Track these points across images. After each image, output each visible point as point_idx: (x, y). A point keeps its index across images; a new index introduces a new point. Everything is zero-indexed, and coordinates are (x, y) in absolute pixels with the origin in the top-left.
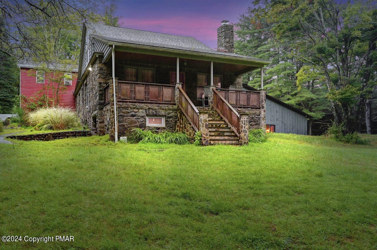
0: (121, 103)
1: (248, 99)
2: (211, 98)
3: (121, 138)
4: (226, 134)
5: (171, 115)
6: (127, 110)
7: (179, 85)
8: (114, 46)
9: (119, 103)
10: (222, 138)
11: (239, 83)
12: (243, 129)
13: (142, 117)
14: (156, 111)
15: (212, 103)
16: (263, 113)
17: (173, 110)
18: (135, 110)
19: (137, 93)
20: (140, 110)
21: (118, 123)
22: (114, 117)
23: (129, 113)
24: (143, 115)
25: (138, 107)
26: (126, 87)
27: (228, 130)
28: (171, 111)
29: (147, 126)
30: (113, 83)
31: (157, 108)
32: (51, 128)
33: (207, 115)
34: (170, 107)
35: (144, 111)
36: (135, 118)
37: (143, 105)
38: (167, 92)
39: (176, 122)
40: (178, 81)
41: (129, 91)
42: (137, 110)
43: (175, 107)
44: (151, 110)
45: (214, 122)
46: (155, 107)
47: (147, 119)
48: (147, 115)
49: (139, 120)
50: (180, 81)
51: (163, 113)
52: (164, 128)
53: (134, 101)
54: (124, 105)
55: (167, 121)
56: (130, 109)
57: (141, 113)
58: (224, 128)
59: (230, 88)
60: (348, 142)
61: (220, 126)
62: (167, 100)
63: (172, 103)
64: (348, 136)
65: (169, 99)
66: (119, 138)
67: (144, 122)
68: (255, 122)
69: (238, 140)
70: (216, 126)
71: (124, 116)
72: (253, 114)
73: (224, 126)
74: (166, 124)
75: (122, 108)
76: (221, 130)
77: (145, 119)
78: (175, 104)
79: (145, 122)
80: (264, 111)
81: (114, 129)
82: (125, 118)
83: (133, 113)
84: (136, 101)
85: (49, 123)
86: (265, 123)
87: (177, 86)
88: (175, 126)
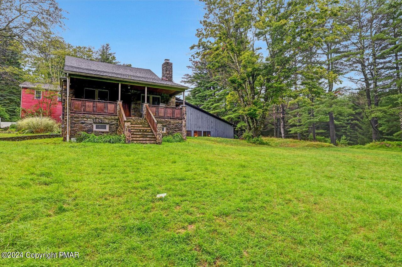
0: (73, 114)
1: (173, 113)
2: (145, 112)
3: (72, 139)
4: (148, 136)
5: (113, 123)
6: (78, 119)
7: (120, 103)
8: (68, 74)
9: (72, 114)
10: (145, 139)
11: (173, 102)
12: (158, 133)
13: (90, 124)
14: (101, 120)
15: (145, 115)
16: (184, 122)
17: (115, 119)
18: (84, 119)
19: (87, 107)
20: (89, 119)
21: (71, 128)
22: (67, 124)
23: (79, 121)
24: (91, 122)
25: (87, 117)
26: (78, 103)
27: (151, 134)
28: (113, 120)
29: (94, 130)
30: (67, 100)
31: (103, 118)
32: (32, 132)
33: (130, 123)
34: (113, 117)
35: (92, 120)
36: (84, 124)
37: (91, 115)
38: (111, 107)
39: (117, 128)
40: (120, 99)
41: (80, 106)
42: (86, 119)
43: (117, 117)
44: (97, 119)
45: (142, 128)
46: (101, 117)
47: (95, 126)
48: (94, 123)
49: (88, 126)
50: (121, 100)
51: (107, 121)
52: (107, 132)
53: (84, 112)
54: (76, 115)
55: (110, 127)
56: (80, 118)
57: (89, 121)
58: (150, 132)
59: (160, 105)
60: (254, 143)
61: (146, 131)
62: (111, 112)
63: (114, 114)
64: (255, 139)
65: (113, 112)
66: (70, 139)
67: (91, 128)
68: (178, 128)
69: (155, 140)
70: (143, 131)
71: (75, 123)
72: (177, 123)
73: (150, 131)
74: (109, 129)
75: (74, 117)
76: (146, 133)
77: (93, 126)
78: (117, 115)
79: (93, 127)
80: (185, 121)
81: (67, 132)
82: (76, 125)
83: (83, 121)
84: (85, 113)
85: (31, 128)
86: (186, 129)
87: (118, 102)
88: (117, 130)
